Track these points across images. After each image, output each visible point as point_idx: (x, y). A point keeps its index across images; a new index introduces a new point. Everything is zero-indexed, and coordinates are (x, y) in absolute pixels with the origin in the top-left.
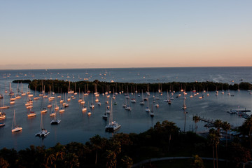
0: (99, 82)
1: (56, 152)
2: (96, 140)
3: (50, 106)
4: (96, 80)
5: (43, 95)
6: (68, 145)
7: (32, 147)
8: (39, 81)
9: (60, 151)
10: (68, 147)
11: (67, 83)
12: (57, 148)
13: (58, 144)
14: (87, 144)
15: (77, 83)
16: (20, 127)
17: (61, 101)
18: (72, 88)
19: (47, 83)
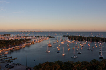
0: (97, 37)
1: (78, 64)
2: (94, 61)
3: (76, 46)
4: (95, 37)
5: (74, 41)
6: (83, 62)
7: (69, 61)
8: (72, 36)
9: (80, 64)
10: (82, 62)
11: (83, 37)
12: (78, 63)
13: (79, 61)
14: (90, 62)
15: (87, 37)
16: (65, 53)
17: (81, 44)
18: (85, 39)
19: (76, 37)
